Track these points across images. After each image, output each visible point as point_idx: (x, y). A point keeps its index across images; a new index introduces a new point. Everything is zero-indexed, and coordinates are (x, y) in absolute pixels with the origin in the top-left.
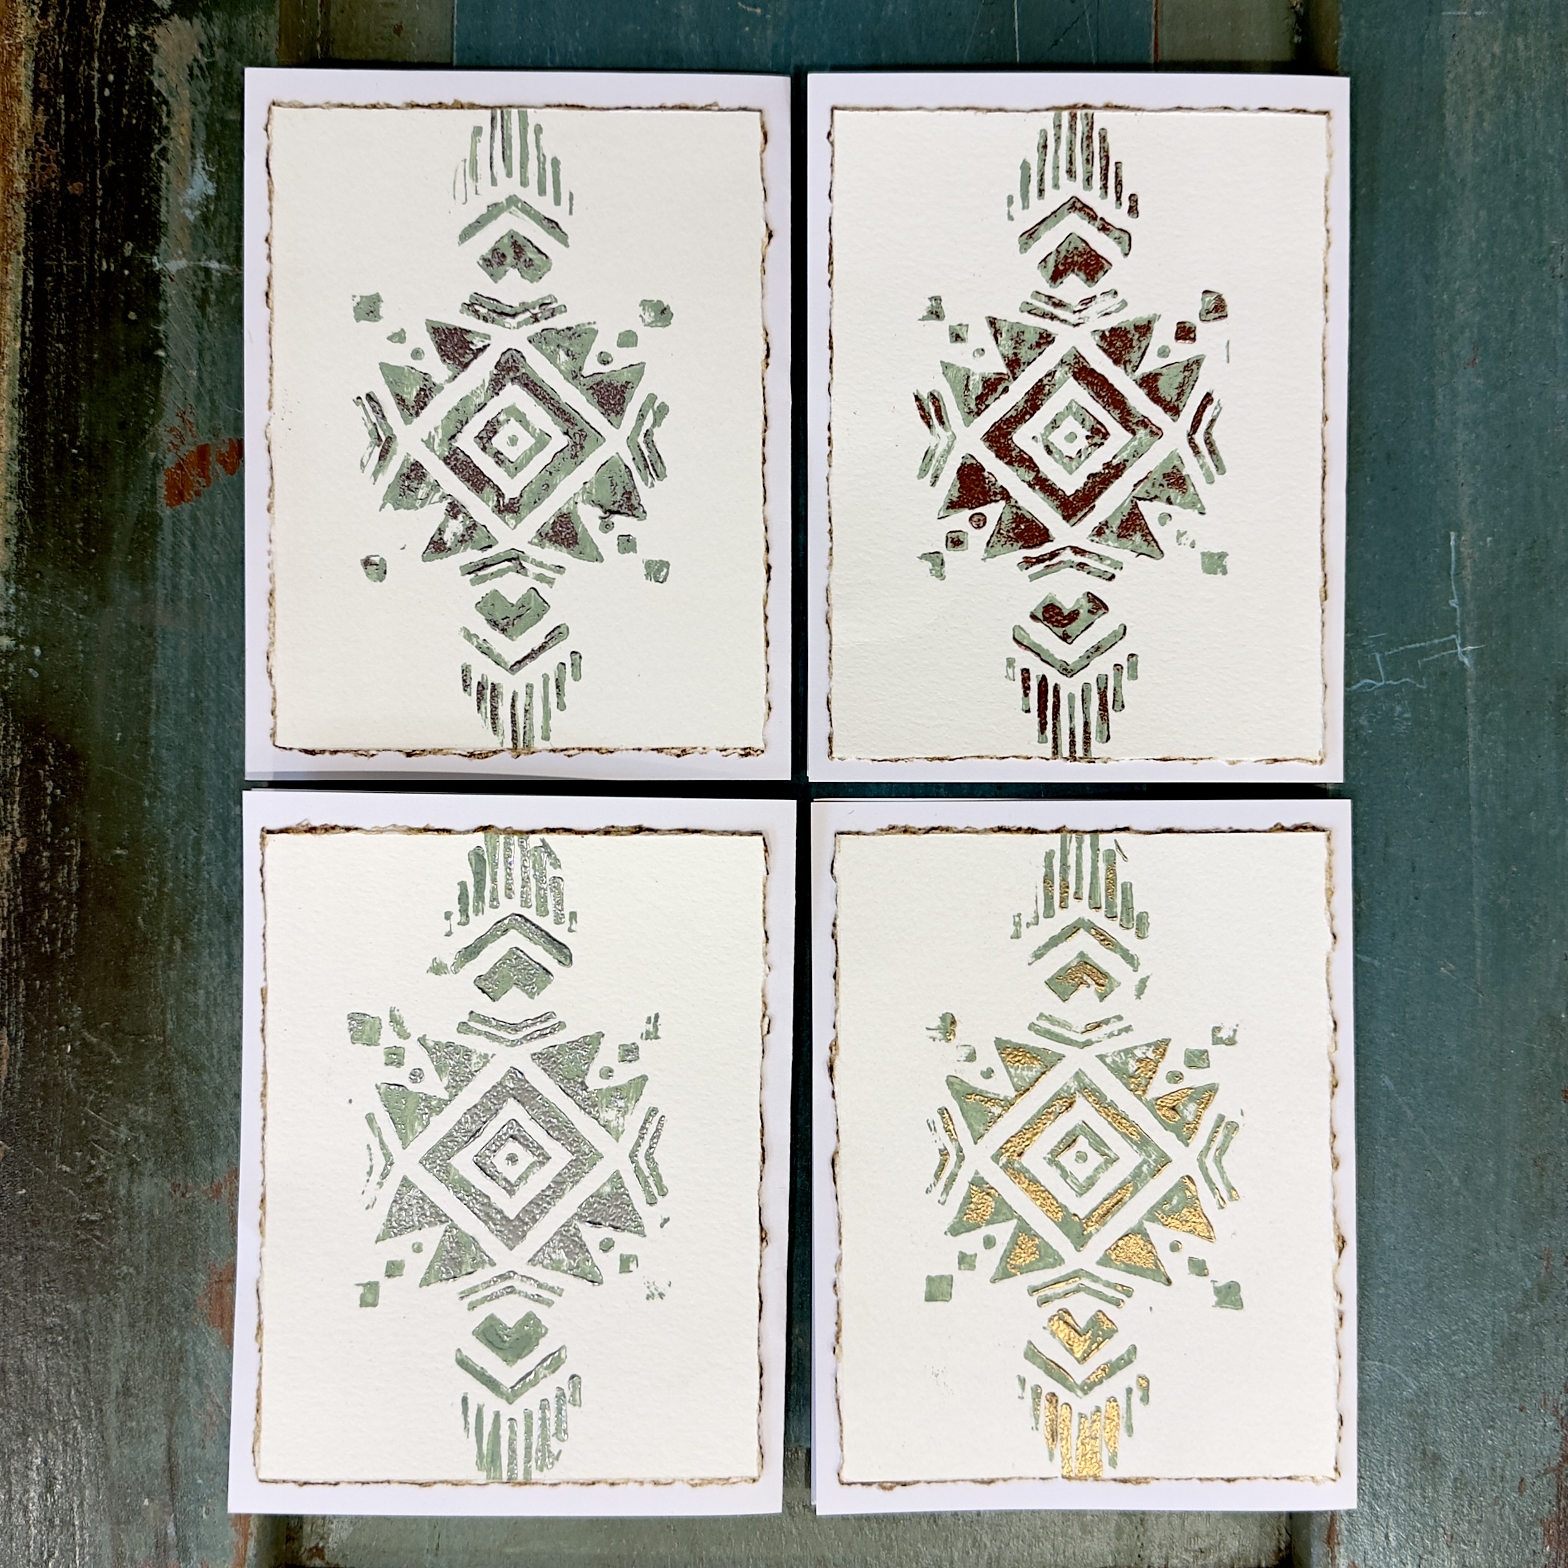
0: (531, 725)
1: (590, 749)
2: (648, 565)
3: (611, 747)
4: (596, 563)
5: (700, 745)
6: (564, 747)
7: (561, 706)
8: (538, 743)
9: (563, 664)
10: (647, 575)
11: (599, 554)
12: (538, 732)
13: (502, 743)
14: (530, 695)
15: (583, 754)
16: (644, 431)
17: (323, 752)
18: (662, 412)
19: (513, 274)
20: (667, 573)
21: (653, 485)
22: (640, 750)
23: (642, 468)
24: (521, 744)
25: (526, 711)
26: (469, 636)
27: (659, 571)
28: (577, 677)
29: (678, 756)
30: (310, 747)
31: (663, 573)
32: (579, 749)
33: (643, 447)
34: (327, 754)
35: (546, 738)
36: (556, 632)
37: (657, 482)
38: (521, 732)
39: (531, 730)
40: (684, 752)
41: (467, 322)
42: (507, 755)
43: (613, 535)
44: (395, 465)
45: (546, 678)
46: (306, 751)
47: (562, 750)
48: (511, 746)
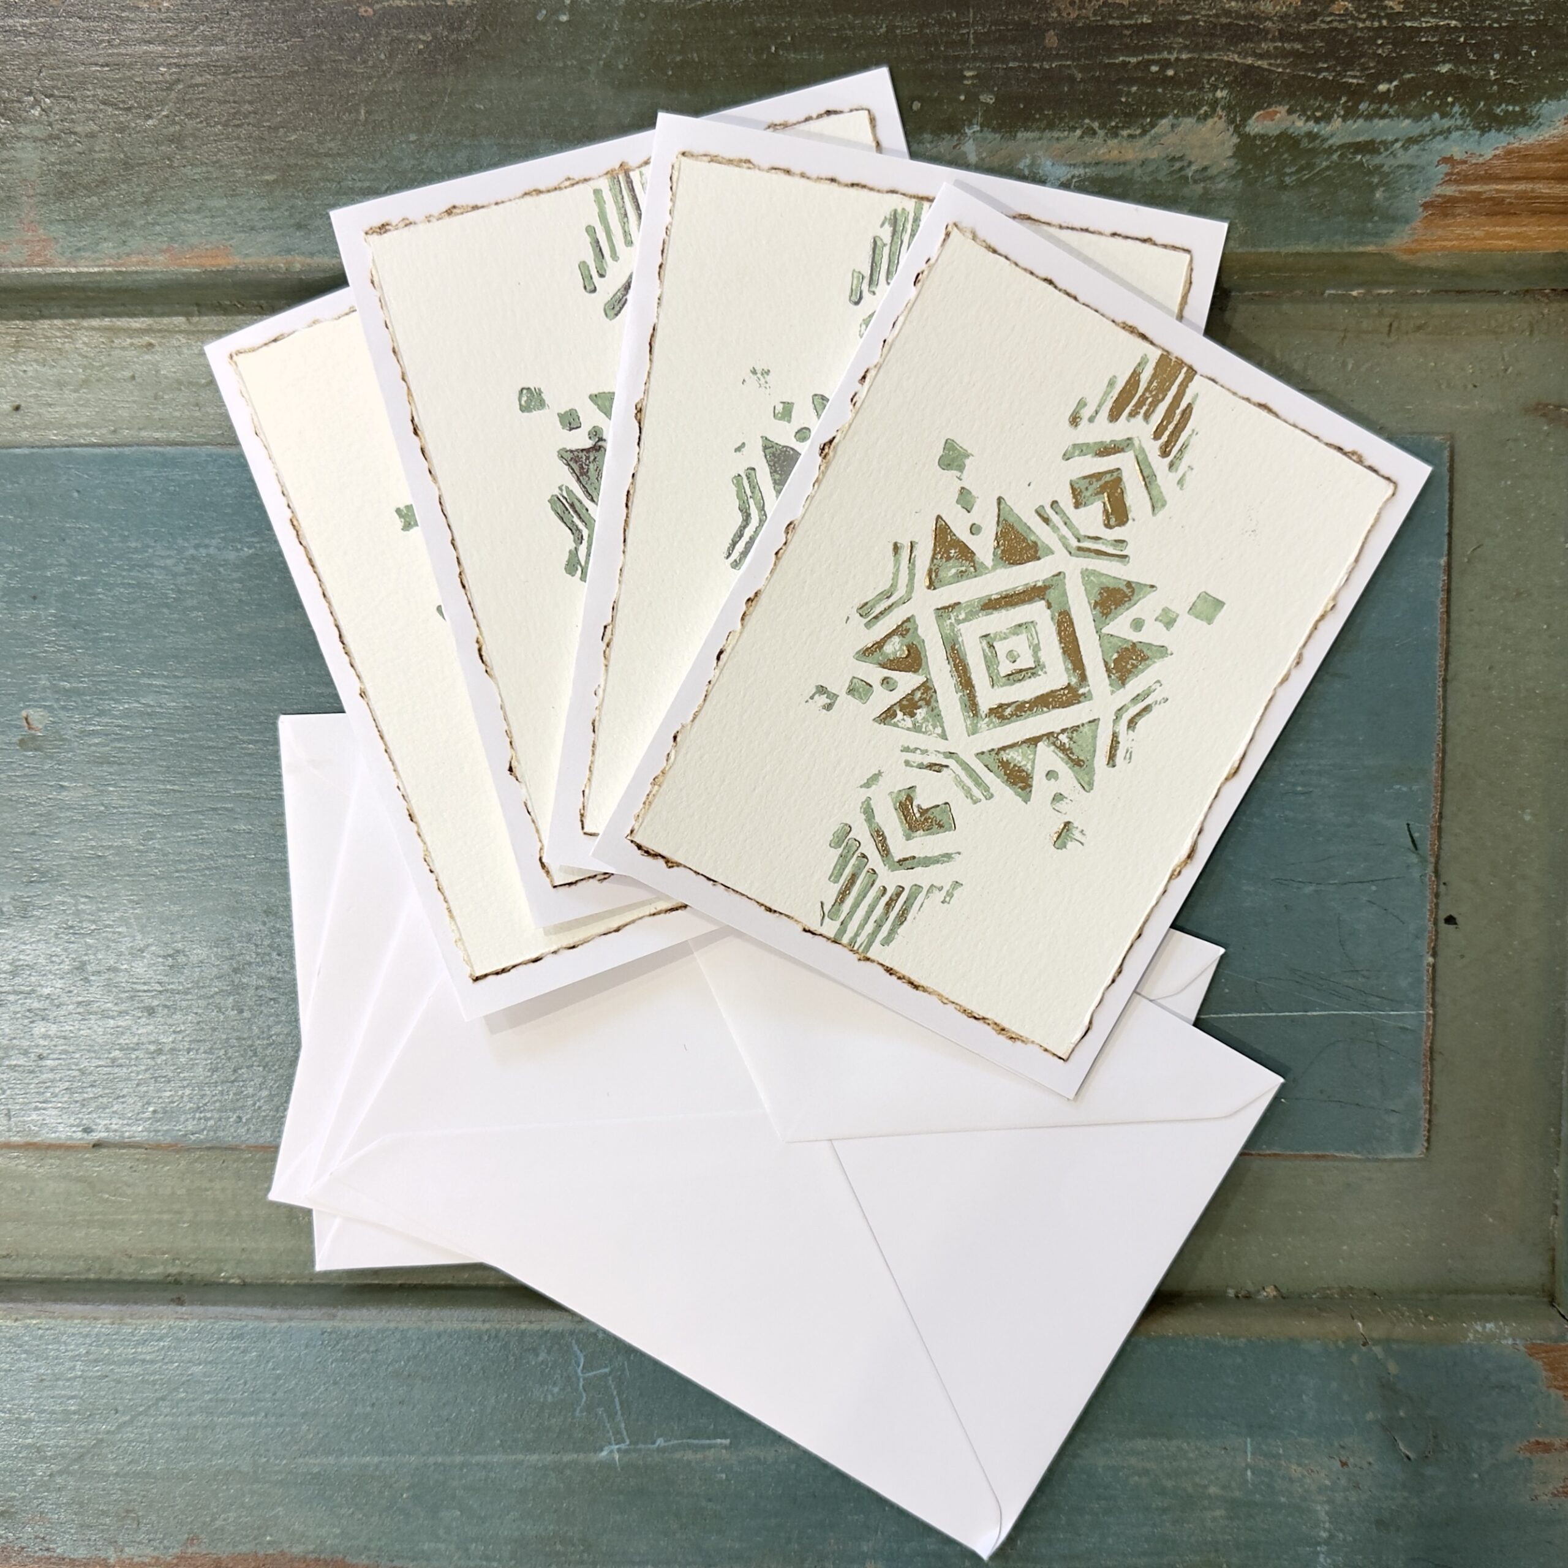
0: (616, 202)
1: (549, 191)
2: (542, 404)
3: (528, 199)
4: (596, 392)
5: (436, 224)
6: (576, 187)
7: (591, 230)
8: (604, 184)
9: (602, 276)
10: (540, 393)
11: (596, 403)
12: (607, 195)
13: (641, 174)
14: (626, 234)
15: (555, 184)
16: (585, 542)
17: (820, 116)
18: (571, 566)
20: (520, 400)
21: (560, 488)
22: (497, 204)
23: (577, 504)
24: (622, 178)
25: (626, 215)
27: (528, 402)
28: (583, 266)
29: (454, 207)
30: (833, 117)
31: (524, 399)
32: (560, 189)
33: (581, 526)
34: (814, 116)
35: (597, 192)
36: (617, 308)
37: (557, 492)
38: (625, 193)
39: (615, 196)
40: (449, 212)
42: (633, 162)
43: (586, 427)
45: (615, 256)
46: (836, 112)
47: (577, 183)
48: (632, 174)
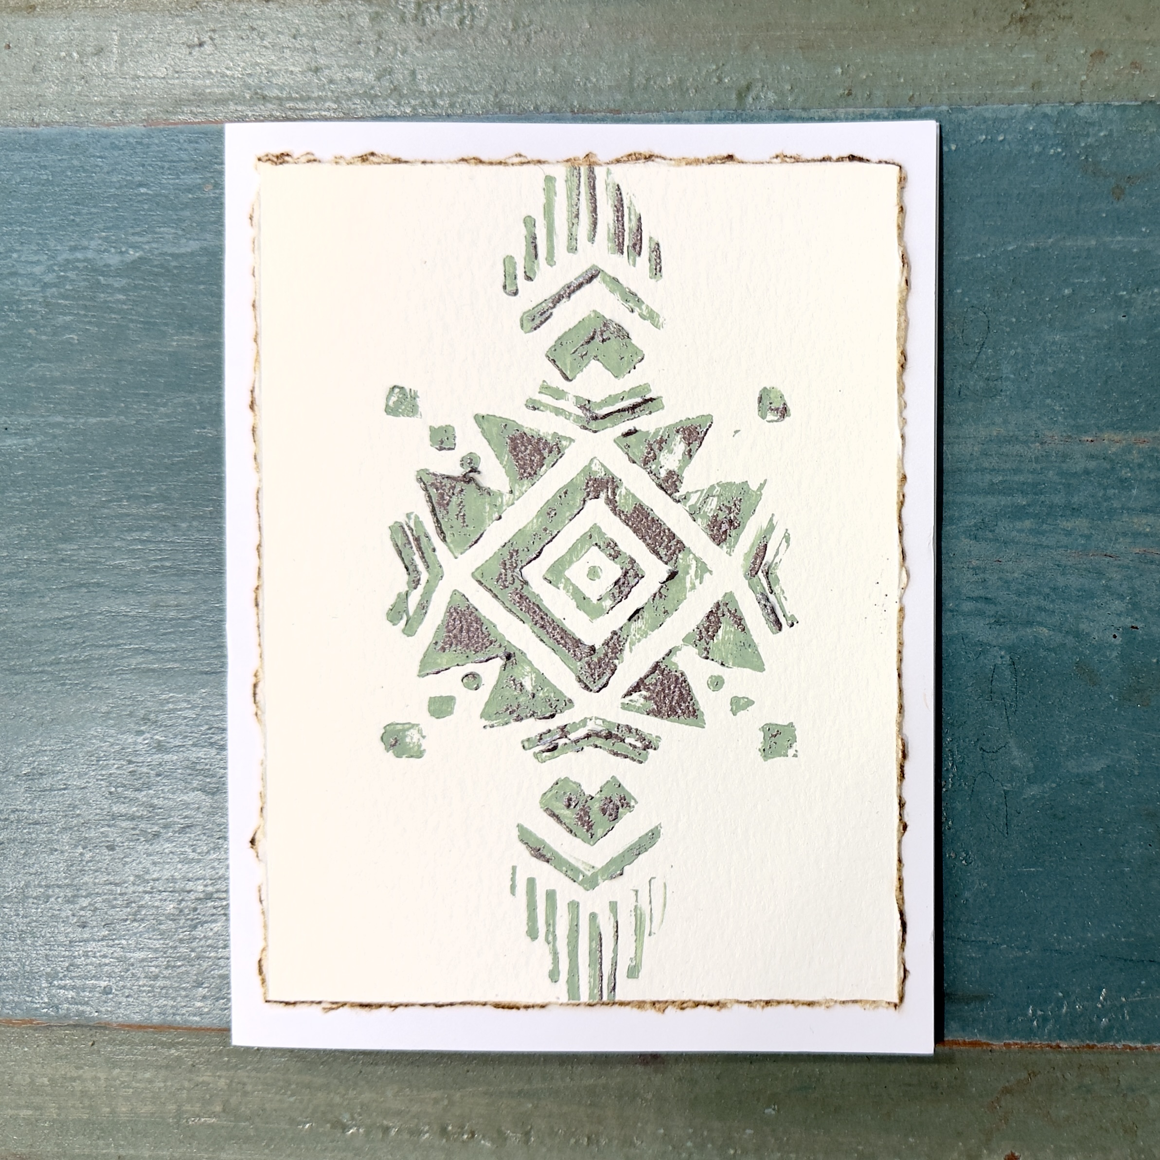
0: (569, 197)
1: (491, 163)
2: (413, 410)
3: (463, 166)
4: (483, 413)
5: (343, 168)
6: (525, 167)
7: (529, 222)
8: (560, 172)
9: (529, 278)
10: (414, 397)
11: (480, 426)
12: (561, 187)
13: (609, 172)
14: (572, 237)
15: (501, 158)
16: (420, 588)
17: (840, 159)
18: (396, 613)
19: (591, 788)
20: (388, 399)
21: (408, 516)
22: (424, 162)
23: (424, 540)
24: (584, 170)
25: (577, 216)
26: (652, 317)
27: (399, 402)
28: (509, 261)
29: (373, 154)
30: (856, 164)
31: (394, 399)
32: (506, 164)
33: (421, 567)
34: (834, 157)
35: (549, 180)
36: (537, 322)
37: (403, 519)
38: (583, 189)
39: (570, 190)
40: (364, 159)
41: (650, 725)
42: (602, 156)
43: (461, 451)
44: (747, 539)
45: (551, 260)
46: (861, 159)
47: (529, 162)
48: (597, 169)
